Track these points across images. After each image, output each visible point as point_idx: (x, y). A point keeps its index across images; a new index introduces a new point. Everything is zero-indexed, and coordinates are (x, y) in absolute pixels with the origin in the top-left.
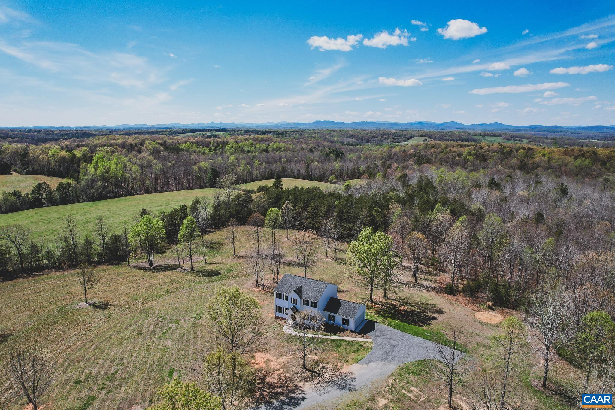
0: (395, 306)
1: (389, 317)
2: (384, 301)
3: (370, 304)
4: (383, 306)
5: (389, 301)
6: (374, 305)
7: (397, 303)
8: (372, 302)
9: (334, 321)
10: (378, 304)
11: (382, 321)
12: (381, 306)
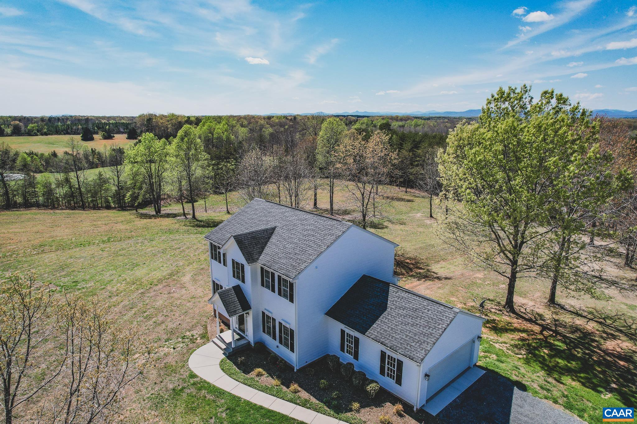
0: (586, 335)
1: (568, 371)
2: (548, 315)
3: (505, 318)
4: (544, 328)
5: (567, 318)
6: (516, 323)
7: (591, 326)
8: (512, 311)
9: (356, 357)
10: (530, 320)
11: (541, 381)
12: (537, 329)
